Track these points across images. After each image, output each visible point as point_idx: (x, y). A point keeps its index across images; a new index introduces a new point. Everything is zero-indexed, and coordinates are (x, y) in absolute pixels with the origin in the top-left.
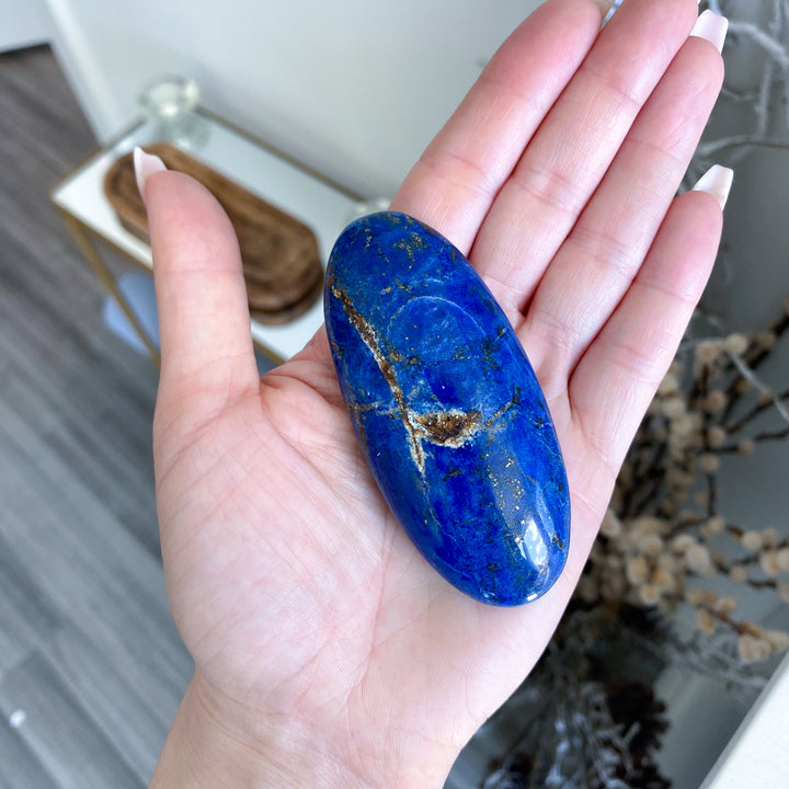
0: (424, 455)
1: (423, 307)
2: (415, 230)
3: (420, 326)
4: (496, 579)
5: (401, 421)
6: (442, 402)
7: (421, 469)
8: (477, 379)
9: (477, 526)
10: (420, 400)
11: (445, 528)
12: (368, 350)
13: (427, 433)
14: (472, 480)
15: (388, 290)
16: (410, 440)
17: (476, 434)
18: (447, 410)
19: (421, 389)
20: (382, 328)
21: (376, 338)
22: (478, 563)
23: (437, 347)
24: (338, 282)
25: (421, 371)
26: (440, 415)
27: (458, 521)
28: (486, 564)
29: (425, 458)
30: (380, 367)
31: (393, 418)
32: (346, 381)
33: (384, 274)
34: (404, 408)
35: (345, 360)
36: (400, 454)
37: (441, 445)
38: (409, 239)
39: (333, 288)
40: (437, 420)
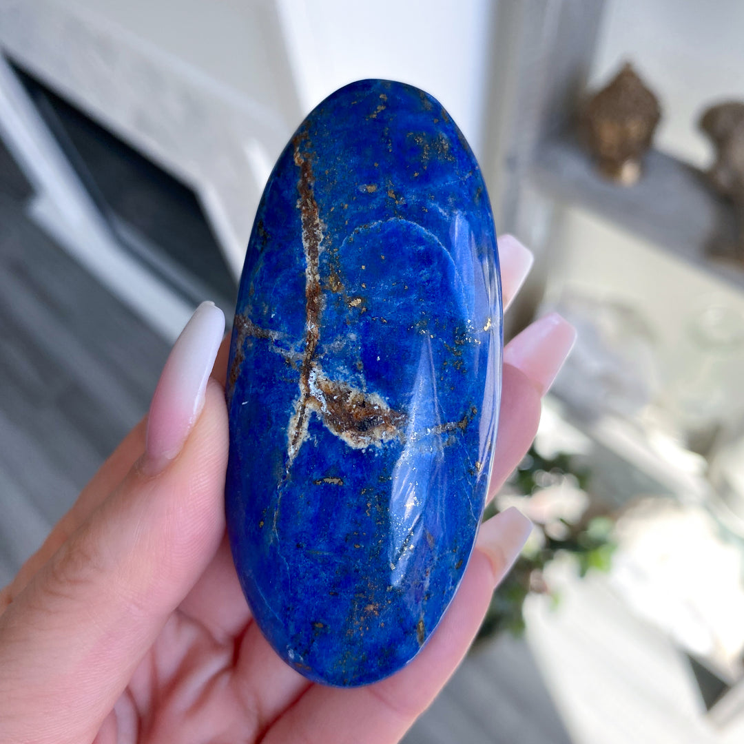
0: (305, 435)
1: (407, 236)
2: (446, 131)
4: (315, 644)
5: (297, 375)
6: (368, 378)
7: (292, 452)
9: (327, 564)
10: (339, 359)
11: (283, 546)
12: (302, 256)
13: (324, 408)
14: (352, 500)
15: (372, 189)
16: (297, 405)
17: (390, 442)
18: (367, 392)
19: (347, 346)
20: (337, 236)
21: (321, 245)
22: (303, 612)
23: (398, 301)
24: (309, 144)
25: (360, 321)
26: (354, 393)
27: (304, 546)
28: (312, 619)
29: (305, 440)
30: (307, 288)
31: (289, 365)
32: (252, 283)
33: (376, 165)
34: (312, 358)
35: (263, 254)
36: (274, 417)
37: (336, 434)
38: (433, 139)
39: (298, 149)
40: (347, 397)
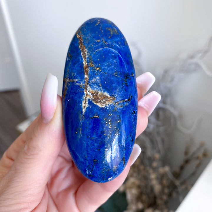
0: (87, 105)
1: (109, 52)
2: (115, 28)
3: (105, 58)
4: (95, 167)
5: (84, 89)
6: (103, 88)
7: (84, 111)
8: (119, 85)
9: (96, 141)
10: (95, 84)
11: (83, 138)
12: (82, 59)
13: (92, 97)
15: (99, 41)
16: (84, 98)
17: (111, 105)
18: (103, 92)
19: (96, 80)
20: (91, 53)
21: (87, 55)
22: (90, 157)
23: (109, 68)
24: (81, 33)
25: (99, 73)
26: (100, 93)
27: (90, 136)
28: (93, 159)
29: (87, 107)
30: (84, 67)
31: (81, 87)
32: (68, 69)
33: (99, 35)
34: (87, 85)
35: (71, 61)
36: (78, 102)
37: (96, 104)
38: (113, 29)
39: (78, 34)
40: (98, 94)
